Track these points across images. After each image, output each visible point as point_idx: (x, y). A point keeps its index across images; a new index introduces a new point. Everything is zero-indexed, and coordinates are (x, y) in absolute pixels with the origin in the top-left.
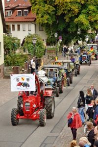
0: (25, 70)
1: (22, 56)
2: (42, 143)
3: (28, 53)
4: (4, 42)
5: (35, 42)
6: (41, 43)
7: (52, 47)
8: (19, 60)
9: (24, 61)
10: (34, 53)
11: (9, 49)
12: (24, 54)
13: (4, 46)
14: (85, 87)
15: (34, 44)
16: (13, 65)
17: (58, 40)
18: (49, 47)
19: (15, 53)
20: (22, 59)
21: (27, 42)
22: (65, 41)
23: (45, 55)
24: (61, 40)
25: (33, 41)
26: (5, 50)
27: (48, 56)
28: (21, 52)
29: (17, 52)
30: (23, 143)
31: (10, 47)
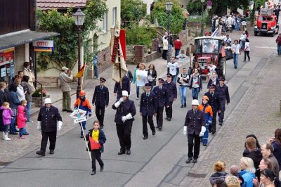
0: (153, 52)
1: (148, 30)
2: (176, 166)
3: (158, 26)
4: (122, 7)
5: (169, 8)
6: (178, 11)
7: (195, 17)
8: (145, 35)
9: (152, 37)
10: (168, 26)
11: (128, 19)
12: (152, 26)
13: (121, 13)
14: (245, 81)
15: (168, 13)
16: (134, 44)
17: (205, 7)
18: (191, 17)
19: (137, 24)
20: (148, 35)
21: (157, 9)
22: (216, 8)
23: (184, 29)
24: (209, 7)
25: (166, 6)
26: (122, 20)
27: (189, 31)
28: (147, 24)
29: (141, 23)
30: (147, 163)
31: (131, 15)
